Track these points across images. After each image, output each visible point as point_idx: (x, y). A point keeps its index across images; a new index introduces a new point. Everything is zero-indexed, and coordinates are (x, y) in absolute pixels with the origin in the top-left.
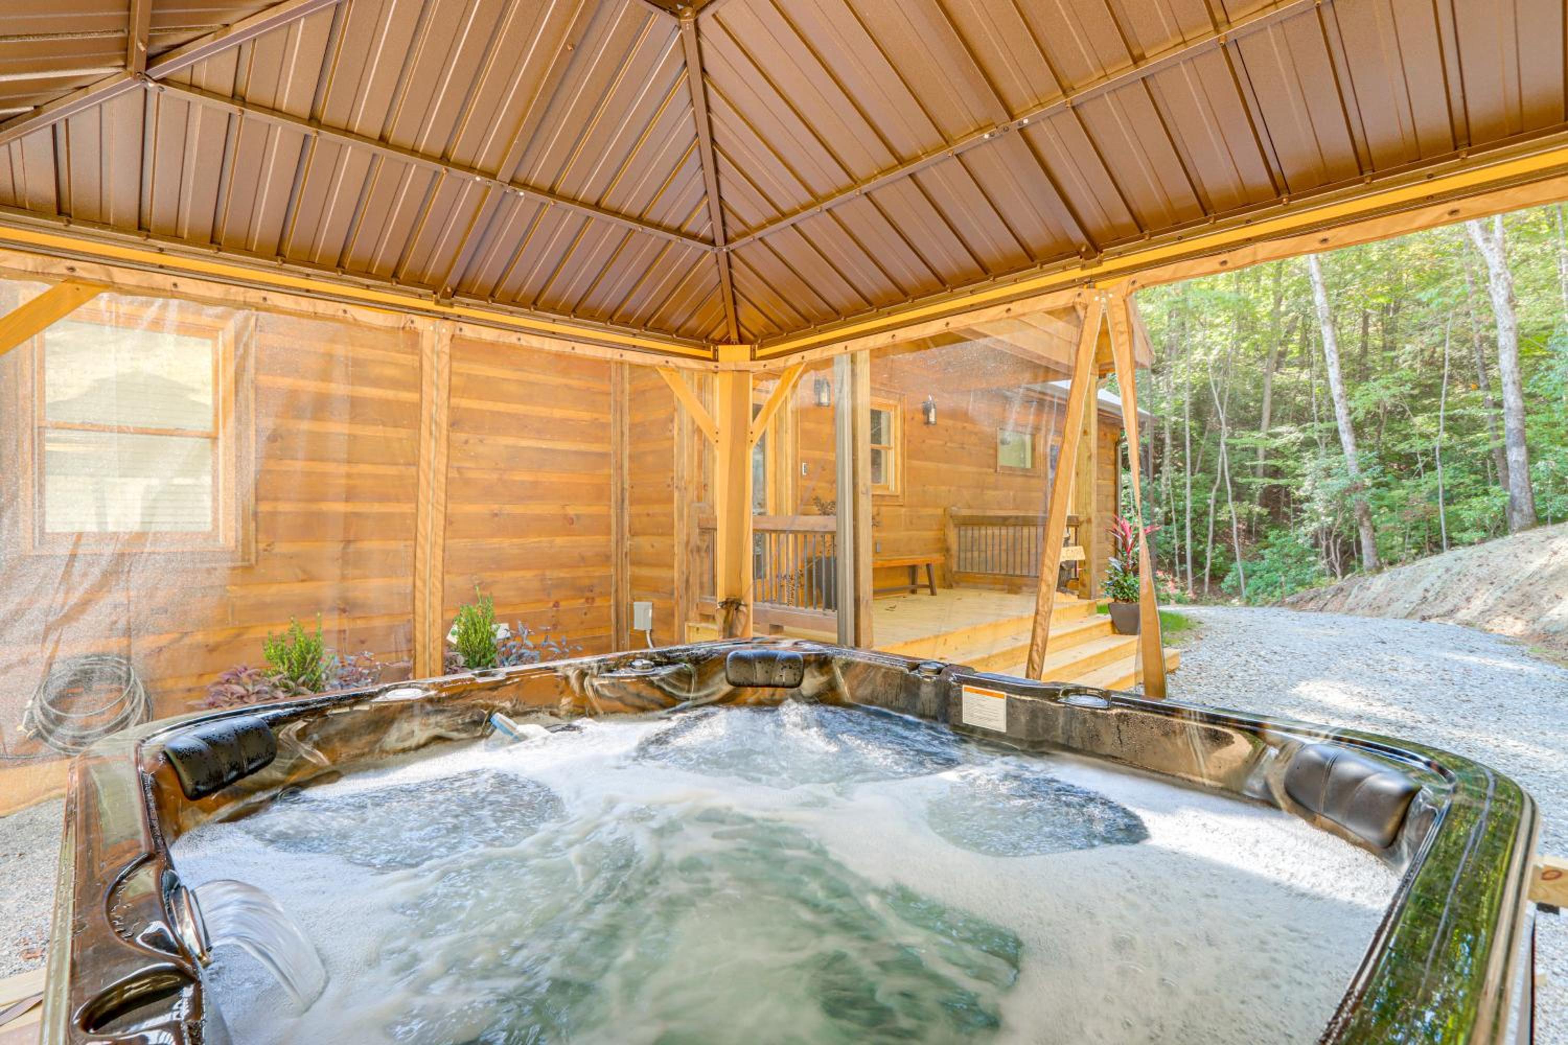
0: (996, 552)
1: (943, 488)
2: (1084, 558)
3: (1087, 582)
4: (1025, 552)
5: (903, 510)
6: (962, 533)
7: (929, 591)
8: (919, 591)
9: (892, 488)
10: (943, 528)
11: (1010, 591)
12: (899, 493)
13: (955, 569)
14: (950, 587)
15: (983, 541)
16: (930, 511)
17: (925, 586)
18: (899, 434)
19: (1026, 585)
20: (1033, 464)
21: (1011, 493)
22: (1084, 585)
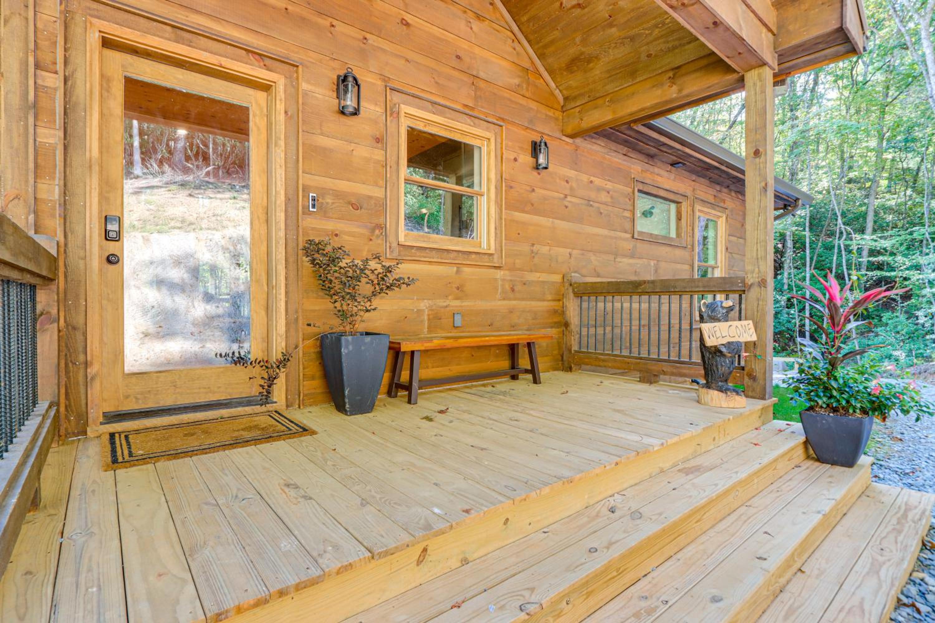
0: (635, 328)
1: (562, 250)
2: (754, 338)
3: (758, 374)
4: (664, 328)
5: (499, 274)
6: (585, 305)
7: (530, 377)
8: (521, 376)
9: (484, 245)
10: (560, 298)
11: (642, 380)
12: (492, 251)
13: (575, 348)
14: (570, 369)
15: (617, 316)
16: (544, 277)
17: (527, 371)
18: (493, 176)
19: (664, 373)
20: (678, 235)
21: (652, 263)
22: (752, 377)
